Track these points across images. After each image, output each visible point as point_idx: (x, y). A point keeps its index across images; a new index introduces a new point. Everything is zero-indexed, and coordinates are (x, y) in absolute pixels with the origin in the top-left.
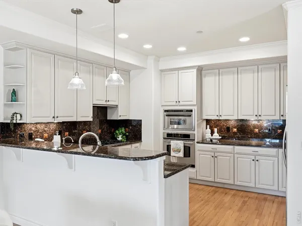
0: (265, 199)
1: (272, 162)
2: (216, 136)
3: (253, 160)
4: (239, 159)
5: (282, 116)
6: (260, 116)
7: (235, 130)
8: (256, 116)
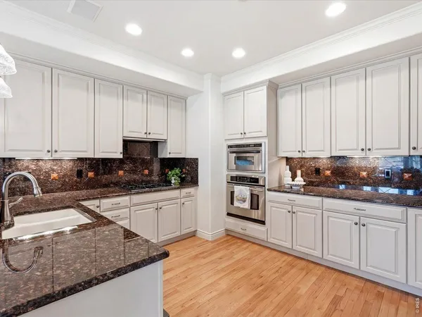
0: (380, 296)
1: (394, 230)
2: (300, 180)
3: (356, 224)
4: (331, 219)
5: (414, 148)
6: (369, 150)
7: (328, 173)
8: (363, 150)
